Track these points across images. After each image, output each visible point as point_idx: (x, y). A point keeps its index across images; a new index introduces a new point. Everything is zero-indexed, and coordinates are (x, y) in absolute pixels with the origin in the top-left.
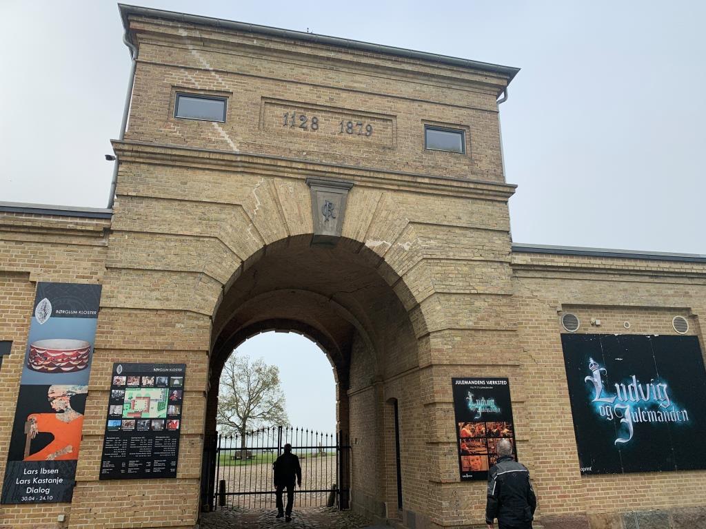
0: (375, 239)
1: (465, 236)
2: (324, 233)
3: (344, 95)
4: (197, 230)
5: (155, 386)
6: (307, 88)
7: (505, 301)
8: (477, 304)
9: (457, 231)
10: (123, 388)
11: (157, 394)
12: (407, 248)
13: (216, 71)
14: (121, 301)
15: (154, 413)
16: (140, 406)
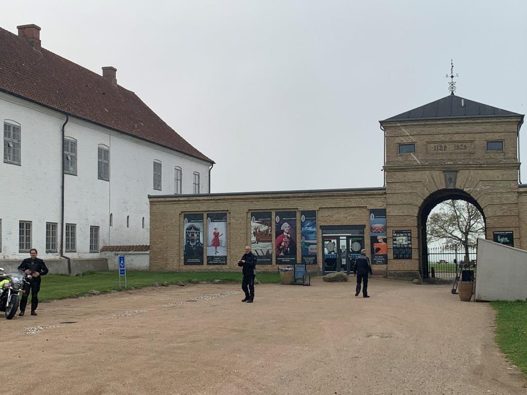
0: (467, 188)
1: (500, 183)
2: (449, 188)
3: (456, 135)
4: (410, 191)
5: (404, 236)
6: (442, 135)
7: (514, 205)
8: (503, 207)
9: (498, 182)
10: (396, 237)
11: (405, 238)
12: (478, 190)
13: (410, 135)
14: (392, 214)
15: (404, 243)
16: (401, 241)
